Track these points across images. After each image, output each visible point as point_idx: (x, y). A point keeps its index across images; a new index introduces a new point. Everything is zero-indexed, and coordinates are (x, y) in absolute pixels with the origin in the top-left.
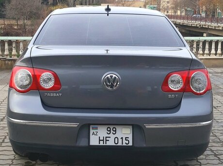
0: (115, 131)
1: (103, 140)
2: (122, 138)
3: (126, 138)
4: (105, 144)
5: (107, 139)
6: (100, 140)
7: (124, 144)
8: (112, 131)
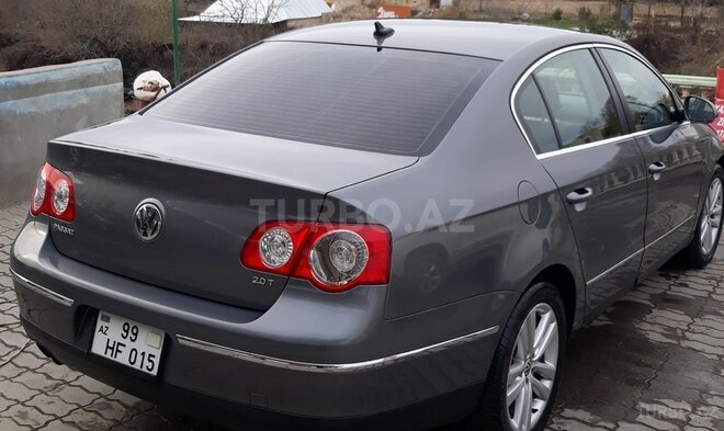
0: (136, 335)
1: (112, 349)
2: (143, 354)
3: (150, 355)
4: (113, 358)
5: (120, 348)
6: (108, 347)
7: (144, 369)
8: (130, 334)
